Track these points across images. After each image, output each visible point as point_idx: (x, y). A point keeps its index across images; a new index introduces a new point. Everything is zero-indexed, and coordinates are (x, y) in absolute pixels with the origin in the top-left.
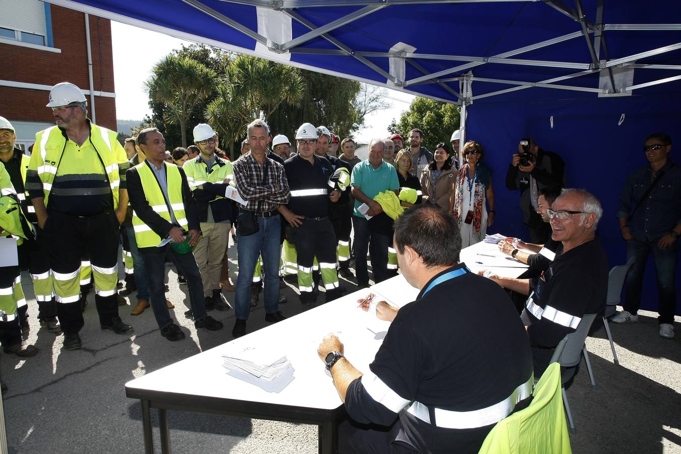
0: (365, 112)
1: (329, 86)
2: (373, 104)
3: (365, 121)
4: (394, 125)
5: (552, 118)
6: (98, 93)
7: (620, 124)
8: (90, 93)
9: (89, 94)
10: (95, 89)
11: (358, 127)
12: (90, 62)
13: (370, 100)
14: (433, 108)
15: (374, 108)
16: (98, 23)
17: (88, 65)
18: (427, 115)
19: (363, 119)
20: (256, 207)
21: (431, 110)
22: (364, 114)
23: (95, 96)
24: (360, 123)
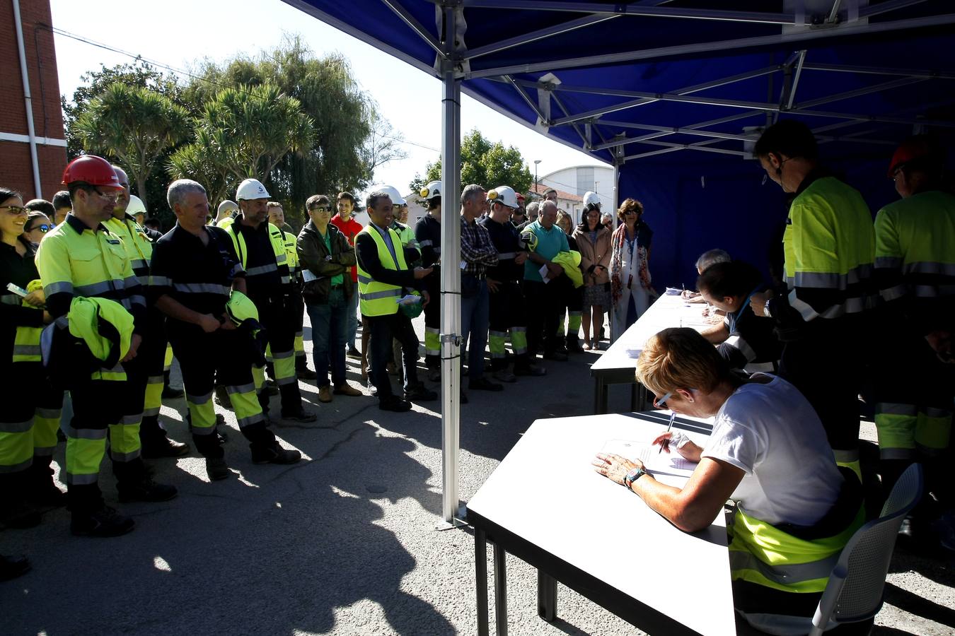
0: (374, 163)
1: (331, 129)
2: (385, 152)
3: (374, 177)
4: (417, 181)
5: (703, 178)
6: (41, 140)
7: (763, 183)
8: (30, 139)
9: (27, 141)
10: (37, 135)
11: (366, 185)
12: (28, 93)
13: (380, 147)
14: (470, 158)
15: (386, 159)
16: (35, 37)
17: (24, 98)
18: (464, 168)
19: (373, 173)
20: (475, 270)
21: (469, 160)
22: (373, 167)
23: (37, 144)
24: (369, 179)
